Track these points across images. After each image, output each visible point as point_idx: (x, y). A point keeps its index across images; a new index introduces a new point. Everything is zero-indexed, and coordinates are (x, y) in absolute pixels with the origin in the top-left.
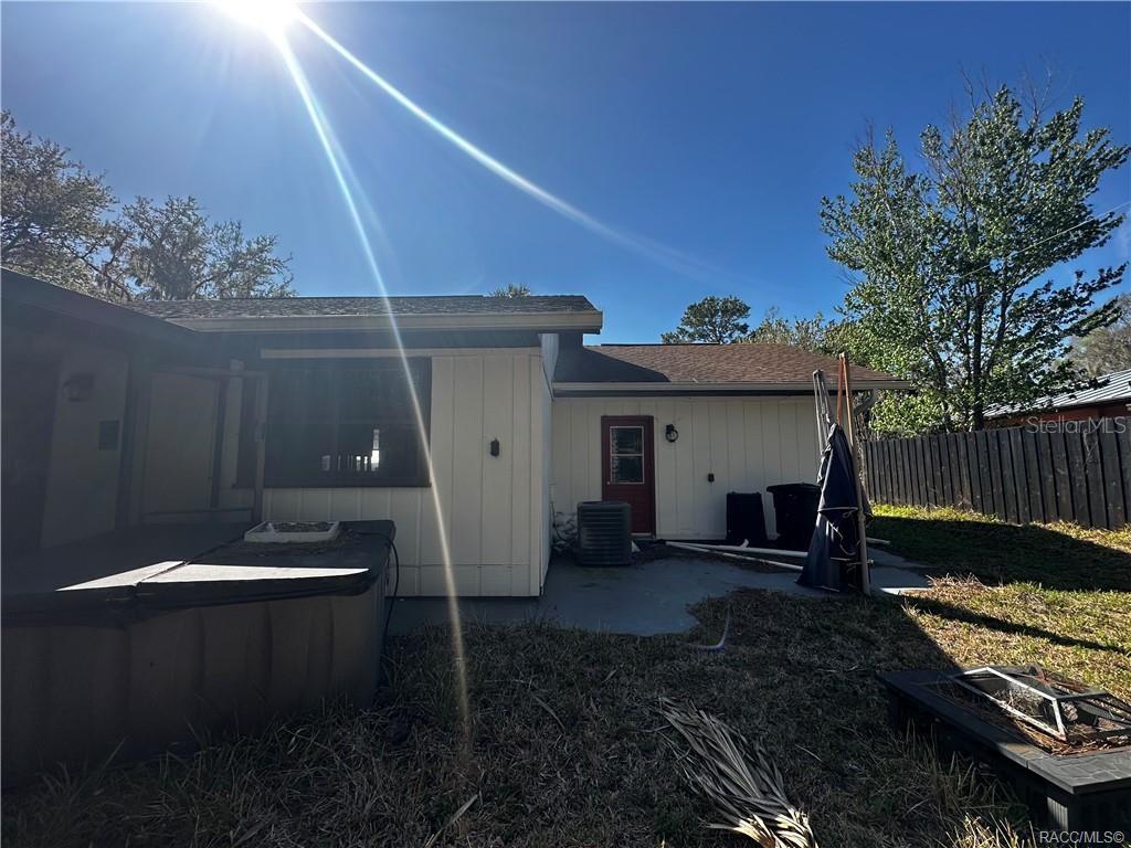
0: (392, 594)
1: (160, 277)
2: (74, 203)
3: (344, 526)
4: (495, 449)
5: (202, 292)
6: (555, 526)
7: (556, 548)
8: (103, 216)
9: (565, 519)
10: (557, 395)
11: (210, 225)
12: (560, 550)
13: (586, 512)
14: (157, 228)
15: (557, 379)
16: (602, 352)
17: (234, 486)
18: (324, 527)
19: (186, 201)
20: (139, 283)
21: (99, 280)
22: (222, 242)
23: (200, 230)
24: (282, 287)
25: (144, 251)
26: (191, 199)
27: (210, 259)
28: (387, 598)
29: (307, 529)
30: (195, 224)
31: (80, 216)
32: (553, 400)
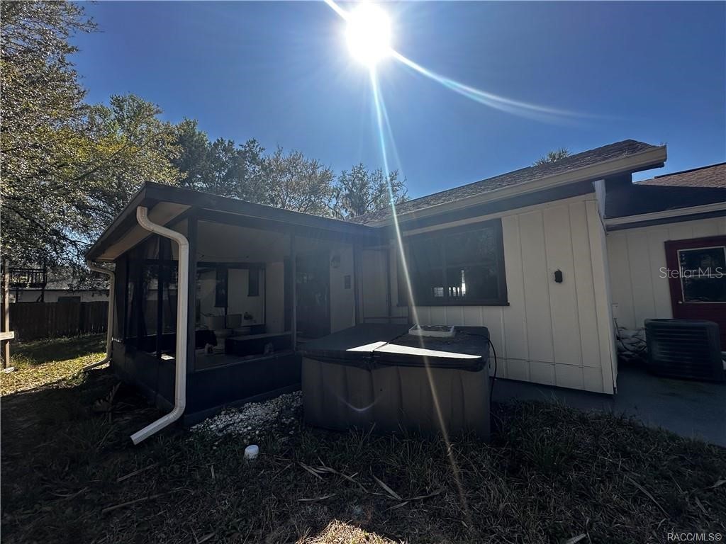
0: (493, 375)
1: (353, 206)
2: (323, 182)
3: (458, 329)
4: (559, 277)
5: (369, 208)
6: (618, 338)
7: (624, 357)
8: (332, 185)
9: (630, 333)
10: (609, 229)
11: (369, 174)
12: (627, 359)
13: (655, 328)
14: (350, 183)
15: (609, 215)
16: (657, 184)
17: (398, 306)
18: (446, 329)
19: (359, 166)
20: (346, 211)
21: (333, 214)
22: (375, 181)
23: (366, 178)
24: (403, 197)
25: (347, 195)
26: (361, 164)
27: (371, 191)
28: (490, 377)
29: (437, 329)
30: (364, 176)
31: (325, 187)
32: (606, 235)
